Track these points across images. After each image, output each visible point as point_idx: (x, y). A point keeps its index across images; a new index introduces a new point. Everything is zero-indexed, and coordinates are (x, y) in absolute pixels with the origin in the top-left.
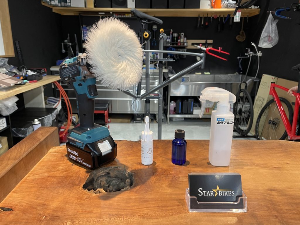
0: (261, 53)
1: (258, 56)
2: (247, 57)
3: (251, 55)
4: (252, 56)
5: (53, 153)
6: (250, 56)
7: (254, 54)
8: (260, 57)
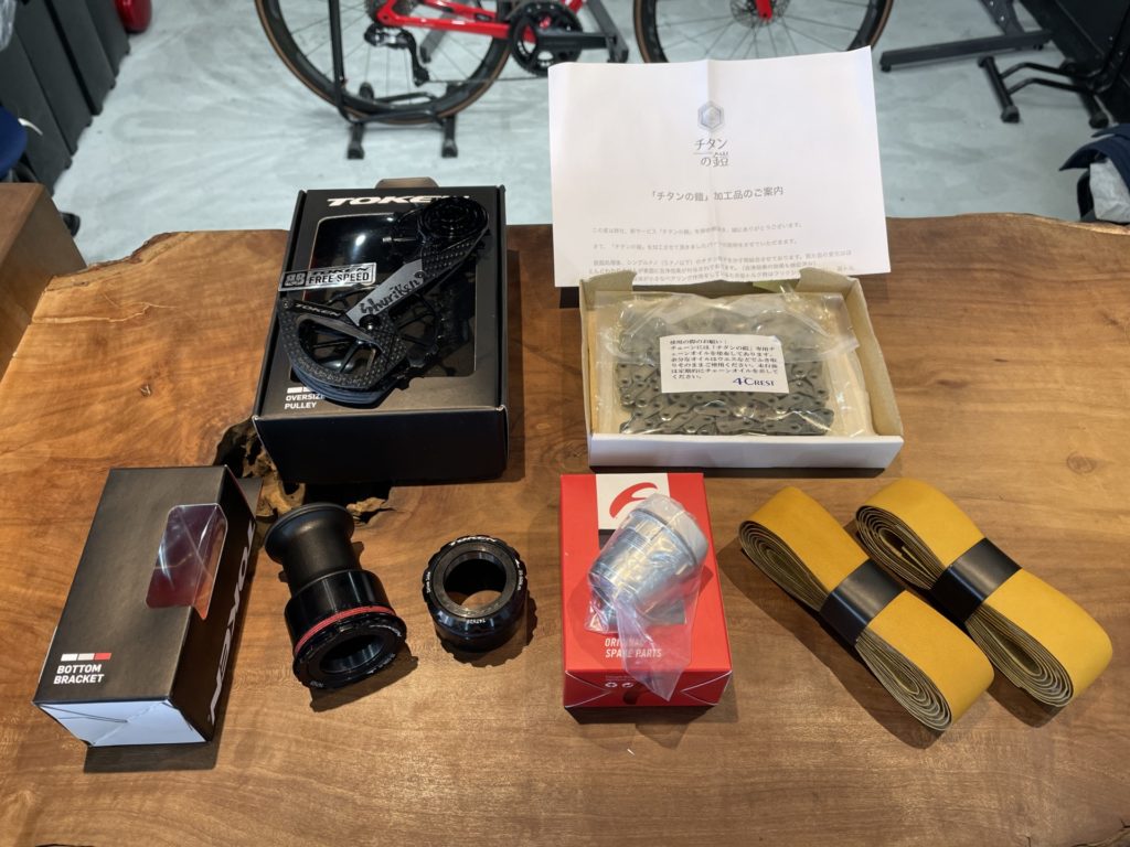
5: (57, 320)
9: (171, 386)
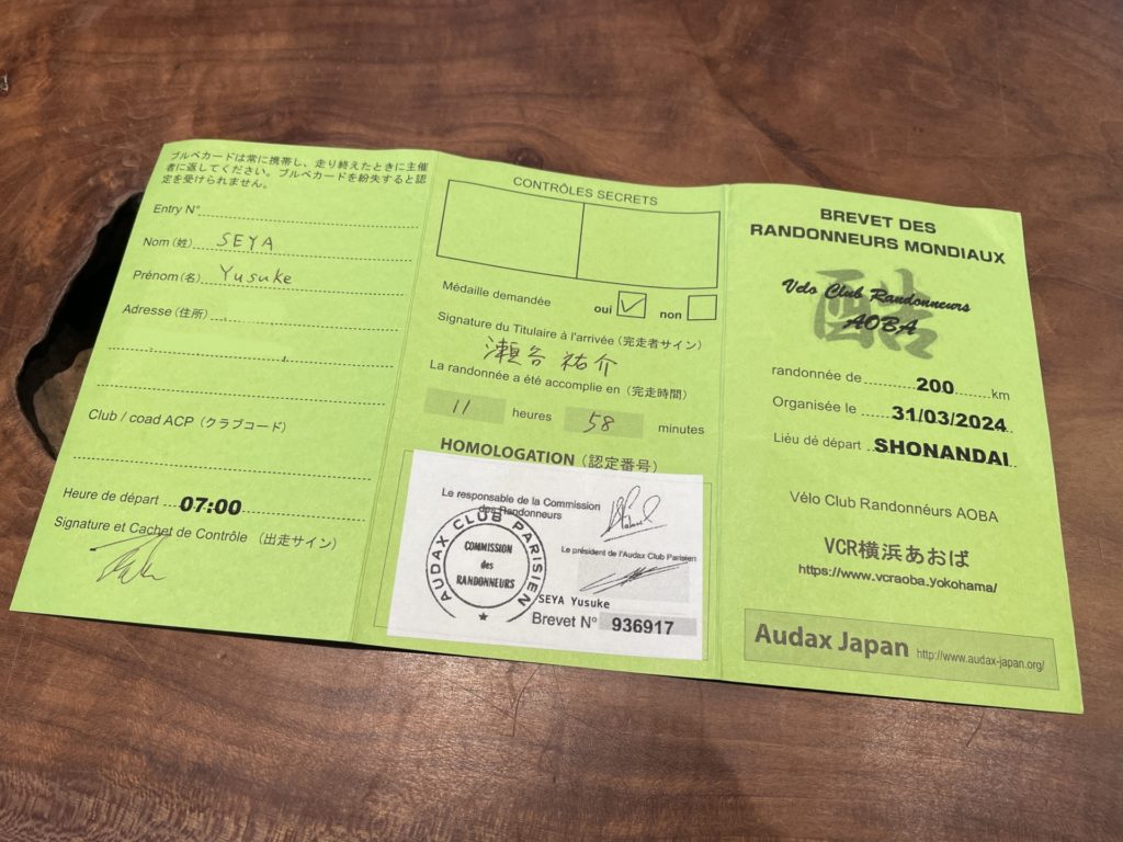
9: (47, 83)
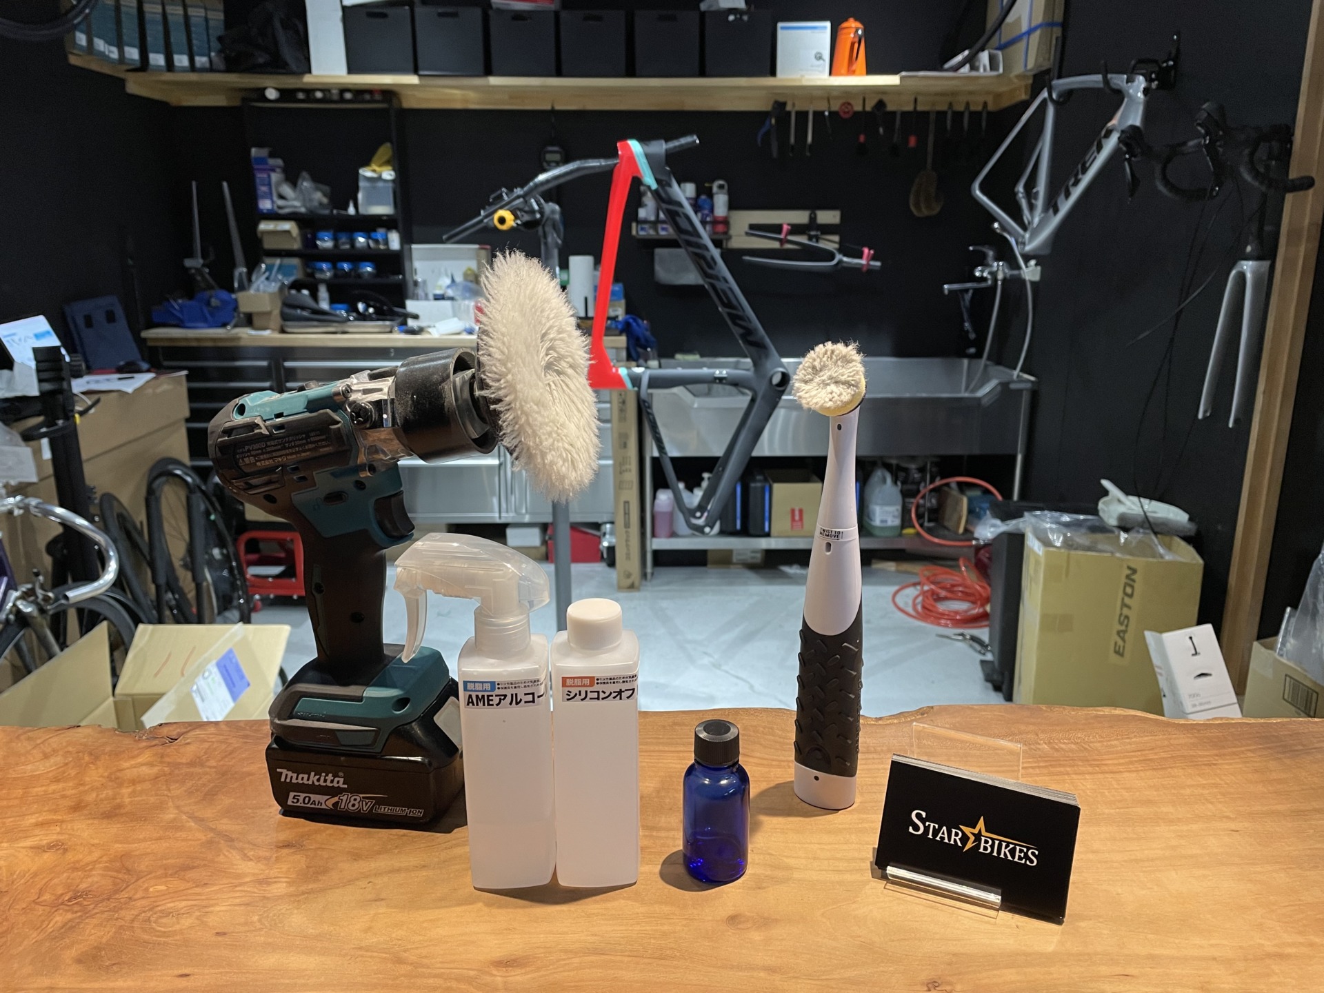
0: (1039, 268)
1: (1023, 282)
2: (983, 285)
3: (1000, 276)
4: (1004, 280)
6: (995, 280)
7: (1009, 272)
8: (1033, 283)
